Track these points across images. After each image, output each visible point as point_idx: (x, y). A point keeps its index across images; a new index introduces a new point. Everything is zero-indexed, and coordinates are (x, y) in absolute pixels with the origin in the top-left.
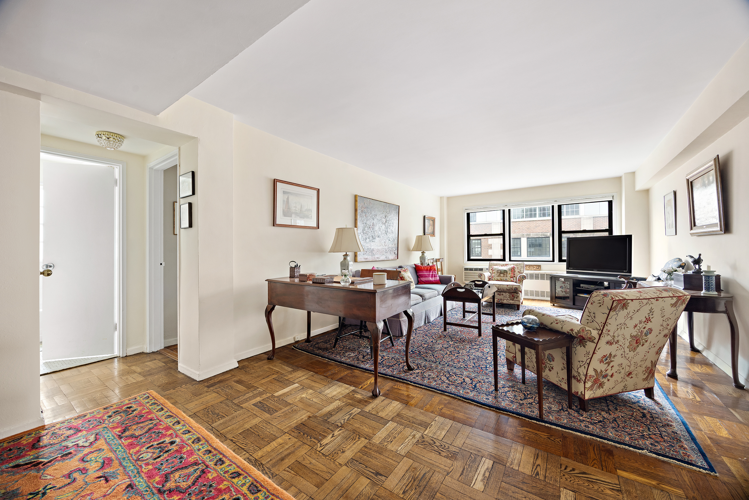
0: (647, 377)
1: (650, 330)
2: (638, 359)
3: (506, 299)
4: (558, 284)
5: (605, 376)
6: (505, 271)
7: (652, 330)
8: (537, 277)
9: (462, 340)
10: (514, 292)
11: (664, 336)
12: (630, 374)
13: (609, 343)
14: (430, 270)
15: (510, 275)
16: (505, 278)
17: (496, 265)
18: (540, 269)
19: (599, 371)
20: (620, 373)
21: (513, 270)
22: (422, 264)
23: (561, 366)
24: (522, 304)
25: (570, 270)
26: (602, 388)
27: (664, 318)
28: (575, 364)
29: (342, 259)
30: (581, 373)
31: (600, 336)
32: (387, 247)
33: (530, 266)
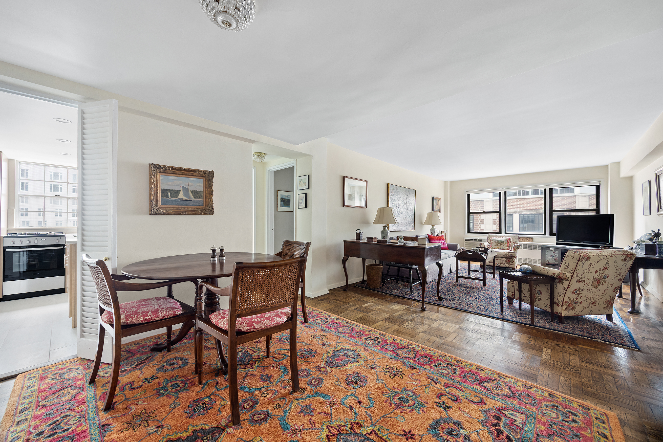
0: (607, 306)
1: (608, 276)
2: (599, 294)
3: (503, 263)
4: (549, 254)
5: (576, 303)
6: (502, 242)
7: (609, 275)
8: (530, 247)
9: (472, 288)
10: (510, 258)
11: (619, 280)
12: (594, 303)
13: (578, 281)
14: (440, 239)
15: (506, 245)
16: (502, 247)
17: (494, 236)
18: (533, 241)
19: (572, 299)
20: (587, 301)
21: (509, 241)
22: (432, 234)
23: (547, 297)
24: (516, 268)
25: (559, 242)
26: (574, 310)
27: (617, 268)
28: (556, 295)
29: (382, 229)
30: (560, 300)
31: (572, 276)
32: (407, 221)
33: (523, 238)
